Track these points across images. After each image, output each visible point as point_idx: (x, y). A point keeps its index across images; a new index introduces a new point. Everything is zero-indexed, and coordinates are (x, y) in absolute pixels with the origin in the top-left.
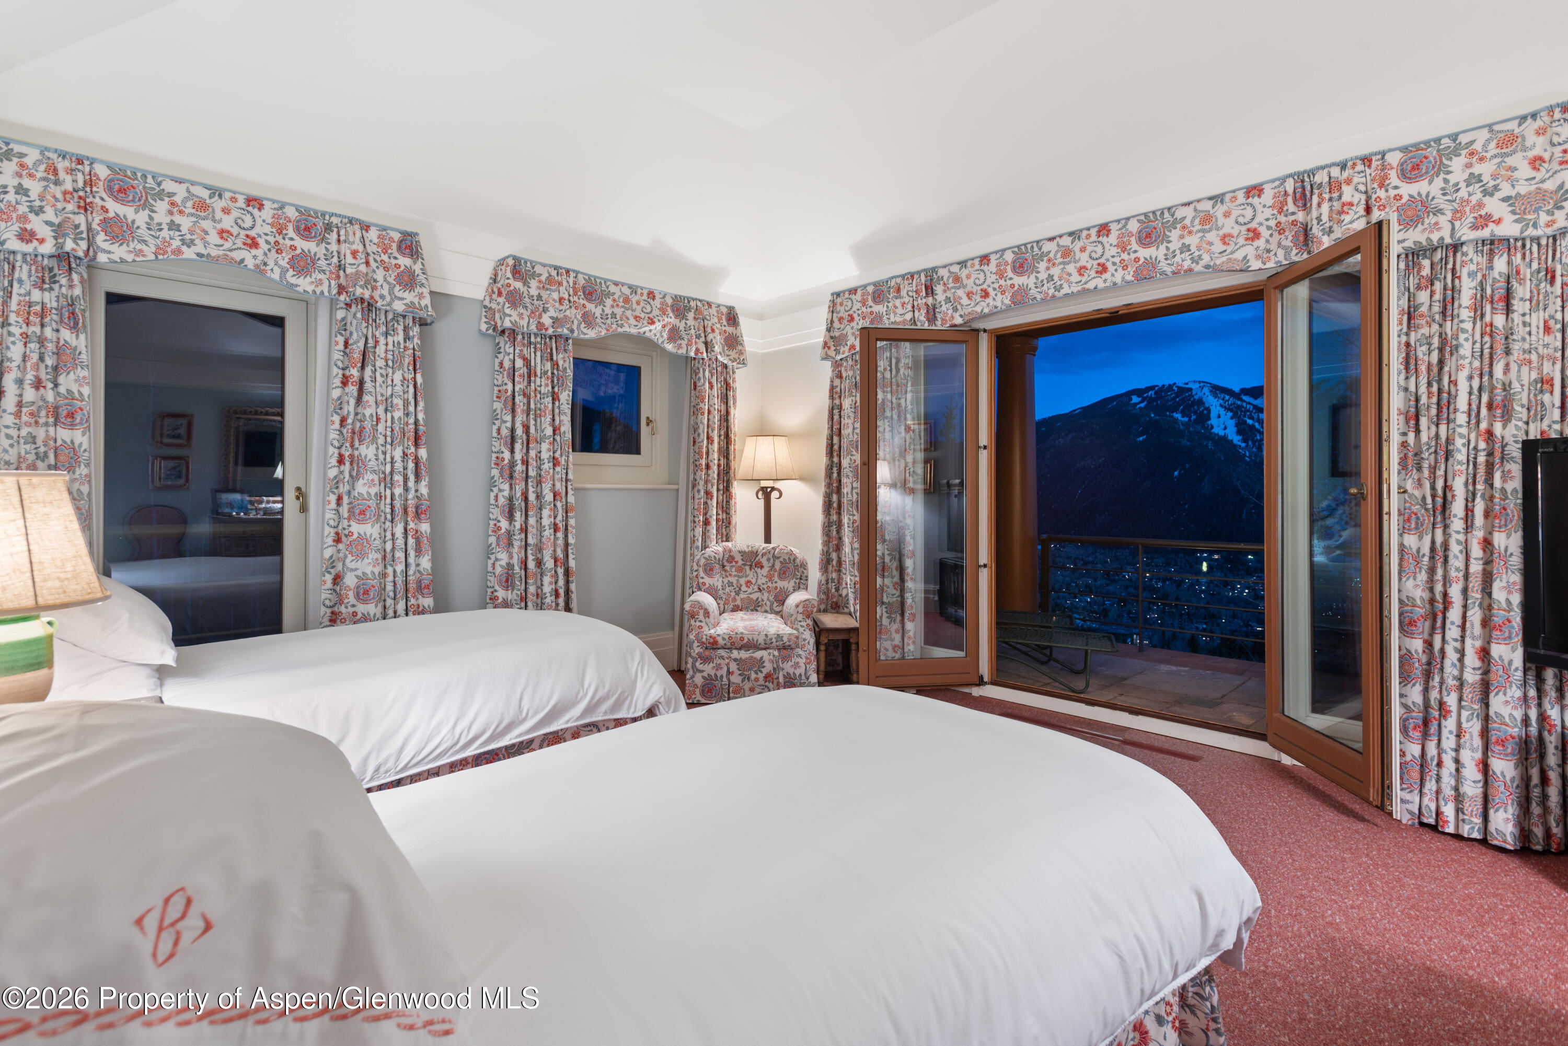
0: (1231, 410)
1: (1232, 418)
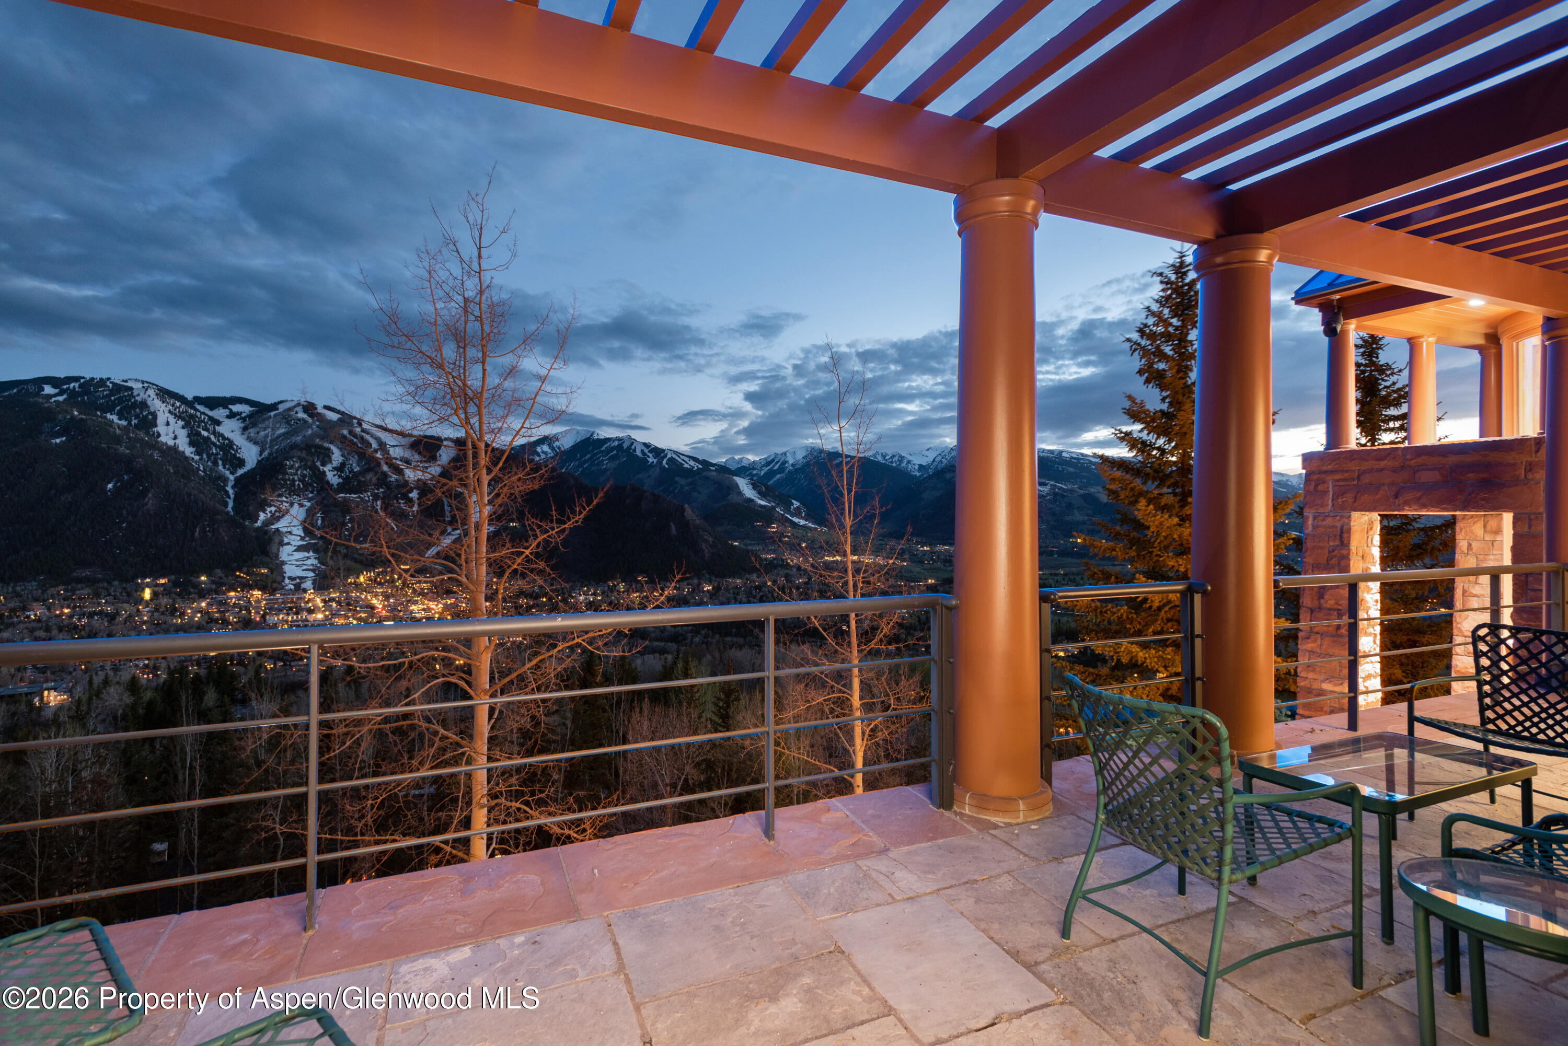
0: (183, 419)
1: (183, 427)
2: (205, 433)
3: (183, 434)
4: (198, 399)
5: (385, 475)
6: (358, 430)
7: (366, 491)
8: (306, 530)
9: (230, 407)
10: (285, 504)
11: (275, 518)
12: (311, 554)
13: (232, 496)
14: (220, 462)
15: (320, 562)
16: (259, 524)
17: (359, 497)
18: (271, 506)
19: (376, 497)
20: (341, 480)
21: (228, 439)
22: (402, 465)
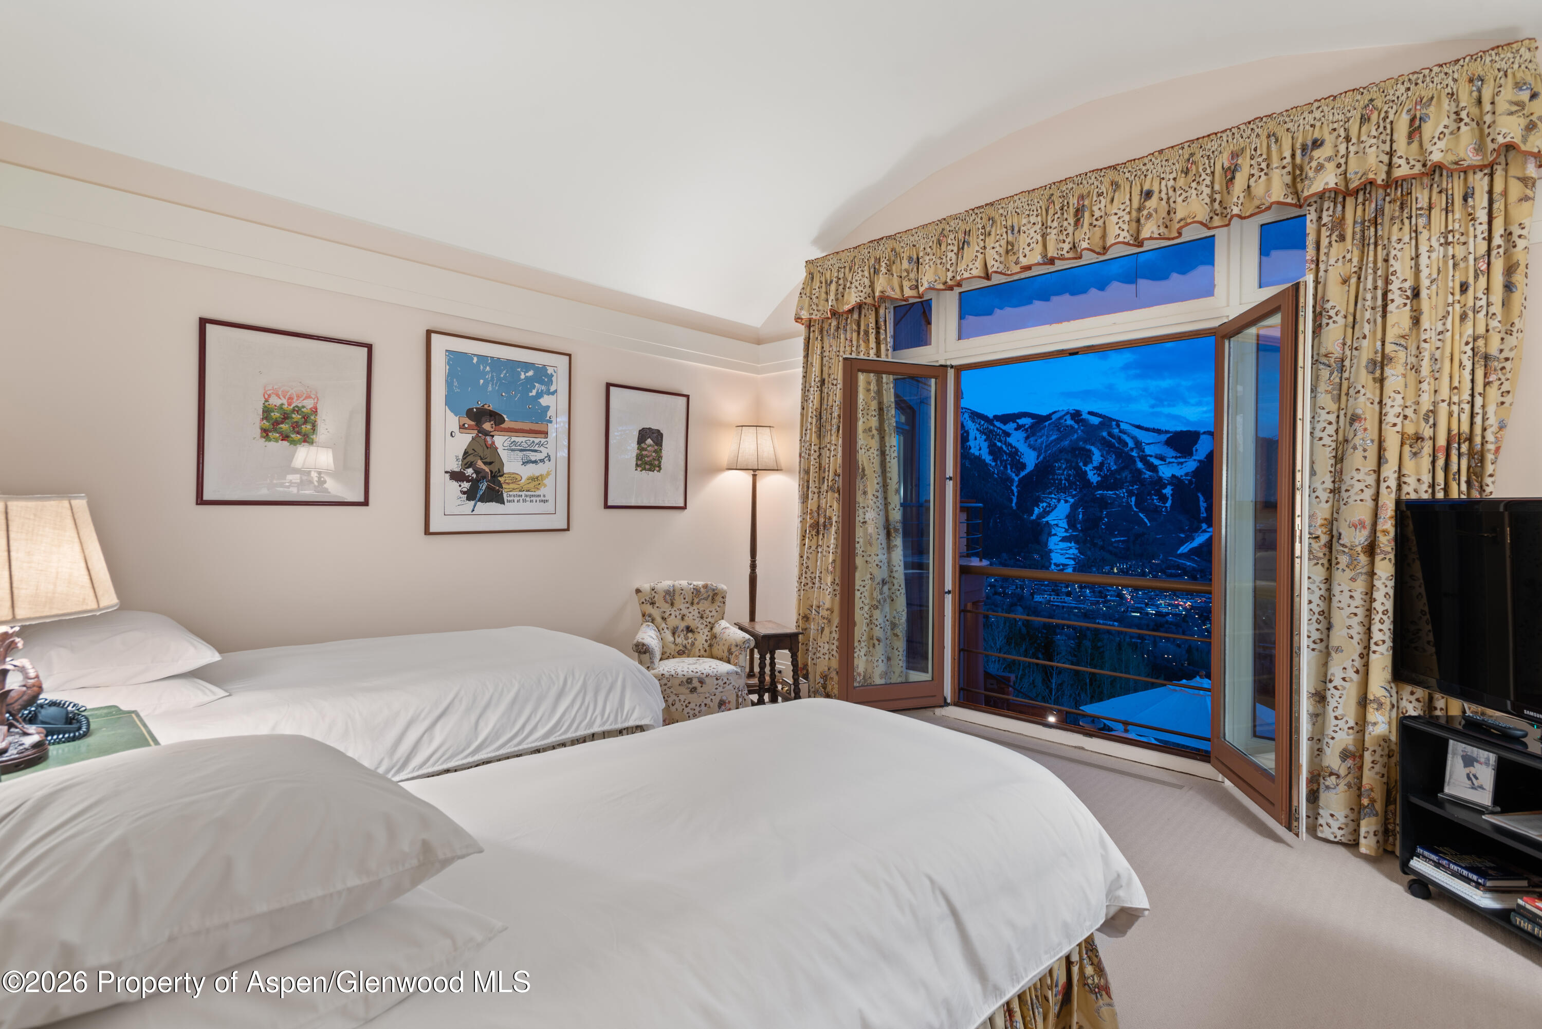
2: (999, 444)
3: (985, 445)
4: (997, 418)
5: (1139, 472)
6: (1116, 431)
7: (1122, 488)
8: (1068, 523)
9: (1018, 421)
10: (1054, 500)
11: (1046, 513)
12: (1073, 544)
13: (1016, 494)
14: (1009, 467)
15: (1080, 552)
16: (1034, 517)
17: (1115, 494)
18: (1043, 502)
19: (1131, 493)
20: (1099, 479)
21: (1015, 447)
22: (1156, 462)
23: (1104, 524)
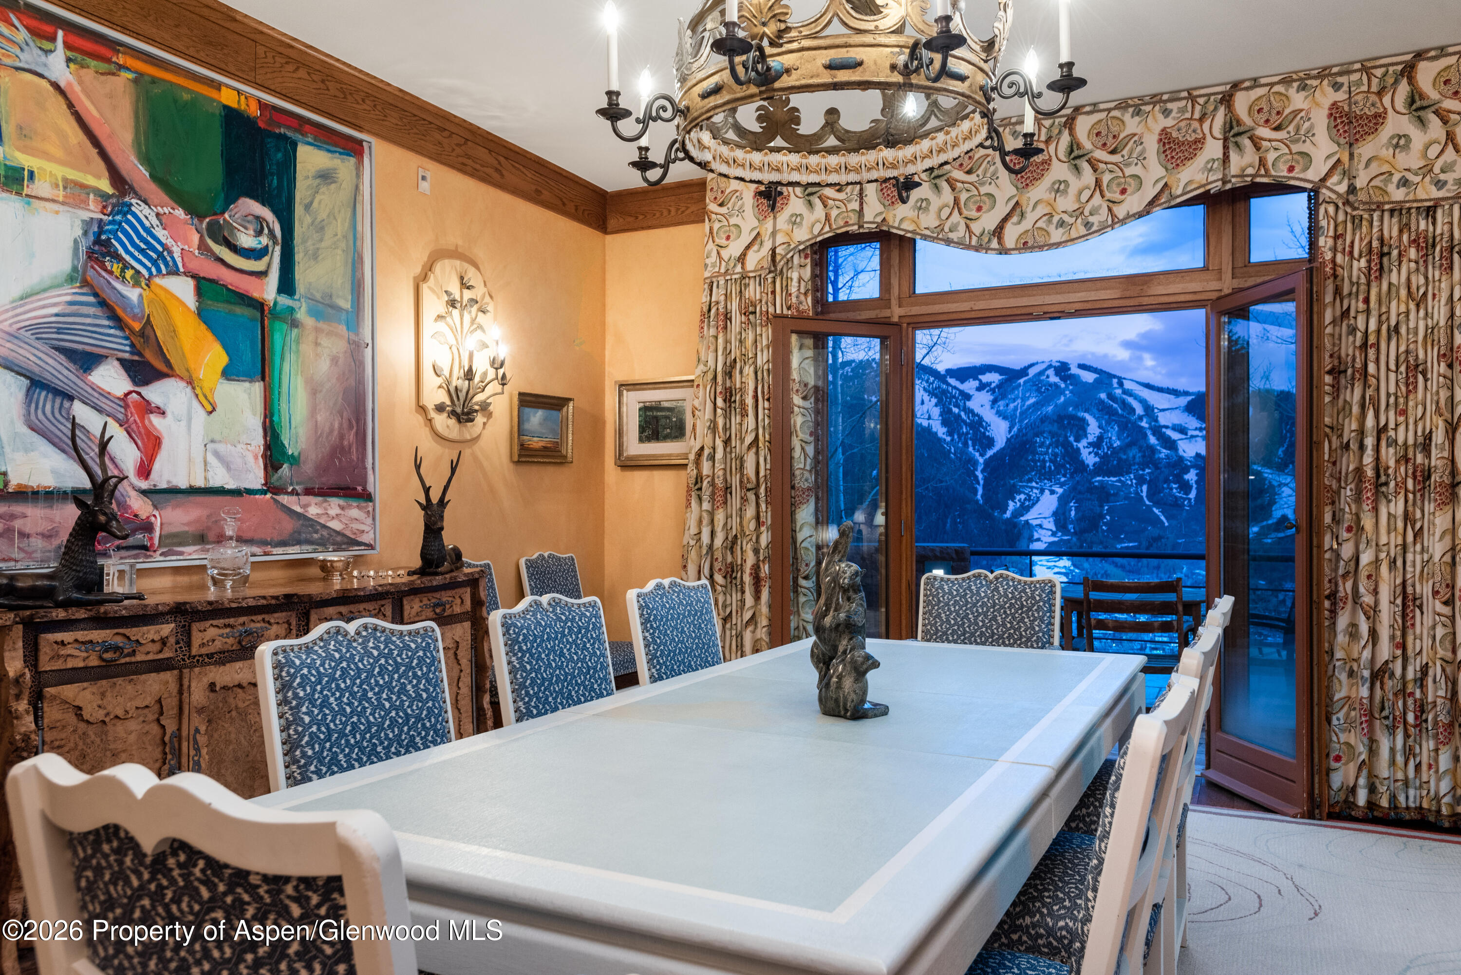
2: (956, 410)
3: (936, 412)
4: (950, 372)
5: (1152, 449)
6: (1118, 392)
7: (1128, 473)
8: (1056, 523)
9: (980, 377)
10: (1035, 491)
11: (1025, 509)
13: (982, 482)
14: (970, 442)
16: (1008, 515)
17: (1120, 481)
18: (1020, 493)
19: (1141, 480)
20: (1097, 459)
21: (978, 415)
22: (1175, 435)
23: (1105, 524)
